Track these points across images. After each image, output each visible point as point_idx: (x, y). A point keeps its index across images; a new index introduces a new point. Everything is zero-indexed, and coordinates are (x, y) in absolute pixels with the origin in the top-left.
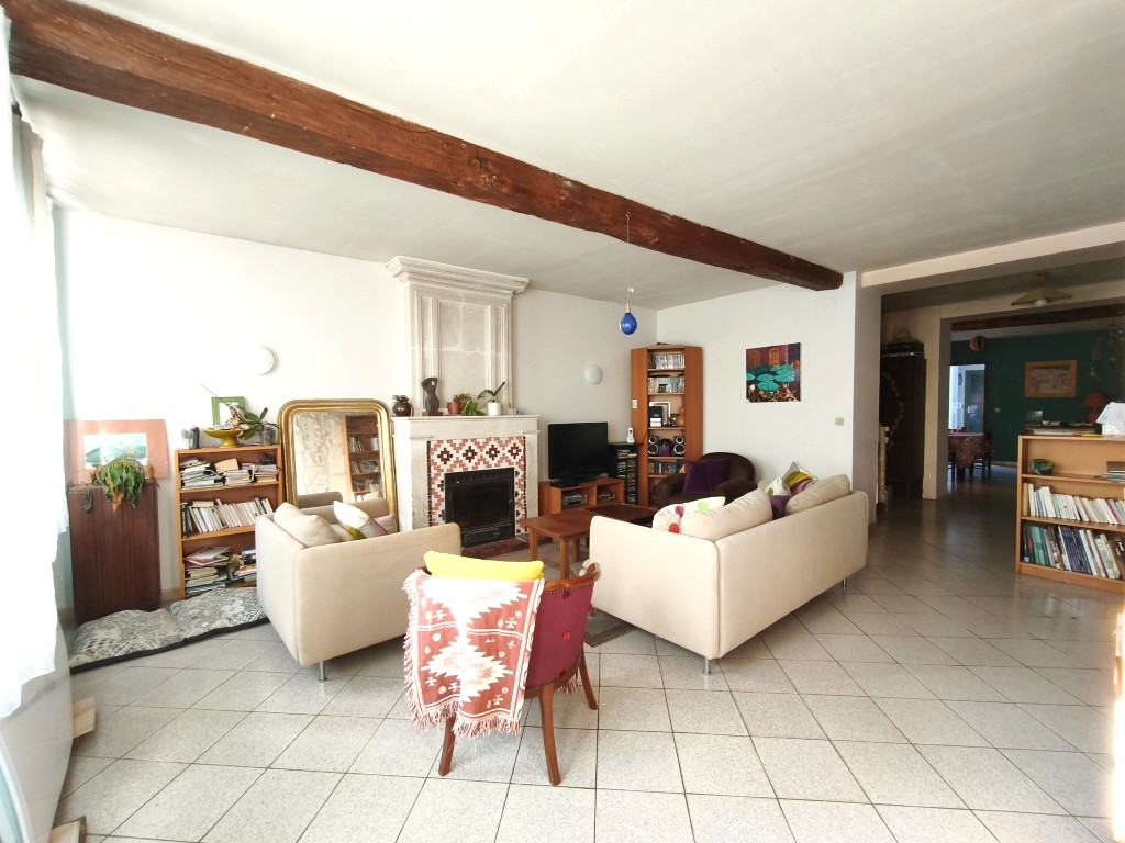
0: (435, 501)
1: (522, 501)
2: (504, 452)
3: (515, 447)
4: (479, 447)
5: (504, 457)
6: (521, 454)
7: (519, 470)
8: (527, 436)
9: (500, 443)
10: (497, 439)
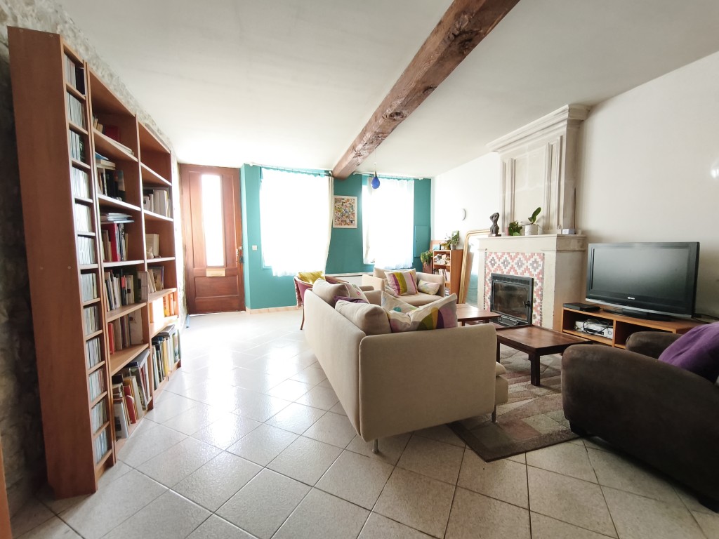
0: (487, 288)
1: (539, 308)
2: (528, 264)
3: (536, 261)
4: (511, 259)
5: (527, 269)
6: (540, 268)
7: (538, 281)
8: (545, 253)
9: (525, 257)
10: (523, 254)
